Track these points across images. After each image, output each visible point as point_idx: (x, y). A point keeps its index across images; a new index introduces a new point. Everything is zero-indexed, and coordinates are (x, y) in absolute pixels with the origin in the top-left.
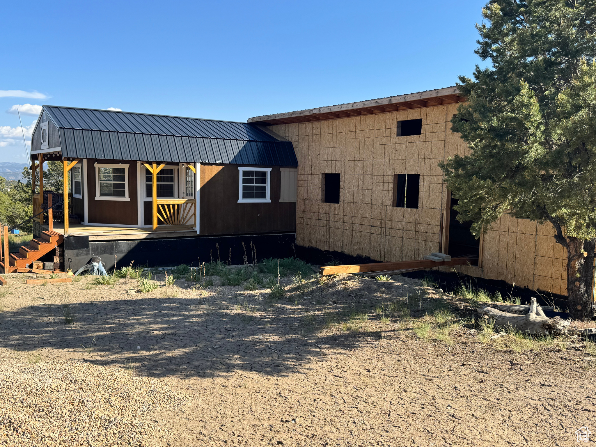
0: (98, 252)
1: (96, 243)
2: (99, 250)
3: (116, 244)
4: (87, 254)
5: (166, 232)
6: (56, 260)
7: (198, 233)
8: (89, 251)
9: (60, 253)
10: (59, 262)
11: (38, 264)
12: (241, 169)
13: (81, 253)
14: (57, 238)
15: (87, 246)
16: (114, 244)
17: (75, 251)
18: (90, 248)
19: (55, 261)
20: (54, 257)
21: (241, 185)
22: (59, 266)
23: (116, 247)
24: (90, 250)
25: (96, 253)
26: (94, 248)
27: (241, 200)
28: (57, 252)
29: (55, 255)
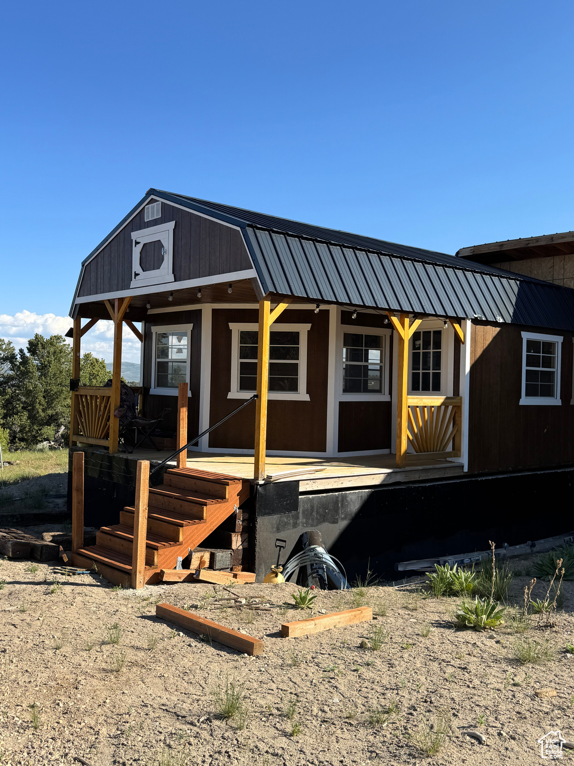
0: (313, 520)
1: (311, 496)
2: (314, 514)
3: (344, 498)
4: (295, 525)
5: (420, 468)
6: (237, 542)
7: (466, 469)
8: (298, 518)
9: (245, 524)
10: (241, 547)
11: (202, 557)
12: (526, 336)
13: (286, 524)
14: (239, 487)
15: (294, 506)
16: (340, 499)
17: (275, 518)
18: (300, 510)
19: (234, 547)
20: (233, 535)
21: (524, 368)
22: (241, 557)
23: (342, 504)
24: (300, 515)
25: (310, 521)
26: (307, 510)
27: (525, 401)
28: (239, 523)
29: (234, 532)
